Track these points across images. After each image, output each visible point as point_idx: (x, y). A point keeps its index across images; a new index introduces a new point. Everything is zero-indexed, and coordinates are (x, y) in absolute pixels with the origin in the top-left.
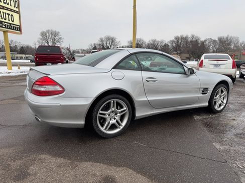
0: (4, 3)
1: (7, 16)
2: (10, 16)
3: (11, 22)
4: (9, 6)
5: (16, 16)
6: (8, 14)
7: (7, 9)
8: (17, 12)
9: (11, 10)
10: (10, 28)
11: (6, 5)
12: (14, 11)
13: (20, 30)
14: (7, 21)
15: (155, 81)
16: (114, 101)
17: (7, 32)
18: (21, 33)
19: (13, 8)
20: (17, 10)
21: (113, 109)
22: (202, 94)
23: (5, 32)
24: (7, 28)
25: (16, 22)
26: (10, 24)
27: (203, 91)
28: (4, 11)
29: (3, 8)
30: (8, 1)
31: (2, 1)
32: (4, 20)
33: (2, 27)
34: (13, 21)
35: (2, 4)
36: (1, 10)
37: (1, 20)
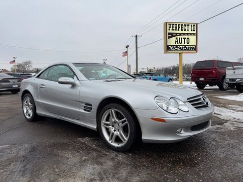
0: (182, 30)
1: (183, 40)
2: (186, 40)
3: (186, 44)
4: (186, 32)
5: (192, 38)
6: (184, 38)
7: (184, 34)
8: (194, 34)
9: (188, 34)
10: (184, 50)
11: (184, 32)
12: (191, 34)
13: (195, 49)
14: (183, 44)
17: (182, 53)
18: (196, 52)
19: (190, 32)
20: (195, 32)
22: (84, 110)
23: (180, 54)
24: (182, 50)
25: (192, 43)
26: (185, 46)
28: (181, 37)
29: (180, 34)
30: (186, 28)
31: (180, 29)
32: (179, 44)
33: (177, 50)
34: (188, 43)
35: (180, 32)
36: (178, 37)
37: (177, 44)
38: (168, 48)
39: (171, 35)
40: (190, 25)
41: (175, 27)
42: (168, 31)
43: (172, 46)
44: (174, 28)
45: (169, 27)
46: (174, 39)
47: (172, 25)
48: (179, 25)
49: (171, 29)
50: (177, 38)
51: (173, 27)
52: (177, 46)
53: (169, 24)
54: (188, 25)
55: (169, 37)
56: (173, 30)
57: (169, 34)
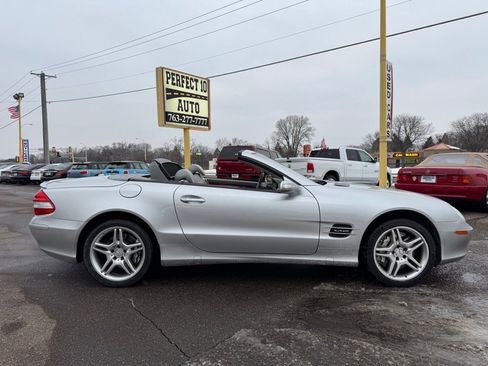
0: (187, 87)
1: (190, 105)
2: (194, 106)
3: (195, 114)
4: (193, 92)
5: (203, 104)
6: (192, 103)
7: (191, 95)
8: (205, 98)
9: (196, 96)
10: (192, 123)
11: (189, 91)
12: (201, 97)
13: (208, 124)
14: (189, 113)
15: (202, 202)
16: (118, 230)
18: (209, 129)
19: (199, 93)
20: (206, 95)
21: (118, 243)
22: (330, 235)
23: (185, 129)
24: (189, 123)
25: (203, 113)
26: (194, 117)
27: (332, 230)
28: (186, 99)
29: (186, 95)
30: (193, 84)
31: (185, 85)
32: (184, 112)
33: (181, 122)
34: (197, 112)
35: (184, 90)
36: (183, 99)
37: (180, 112)
38: (167, 118)
39: (172, 94)
40: (200, 80)
41: (178, 80)
42: (166, 86)
43: (173, 113)
44: (175, 82)
45: (168, 78)
46: (175, 101)
47: (172, 75)
48: (183, 77)
49: (170, 81)
50: (180, 101)
51: (173, 79)
52: (181, 115)
53: (167, 73)
54: (197, 81)
55: (169, 97)
56: (173, 84)
57: (168, 90)
